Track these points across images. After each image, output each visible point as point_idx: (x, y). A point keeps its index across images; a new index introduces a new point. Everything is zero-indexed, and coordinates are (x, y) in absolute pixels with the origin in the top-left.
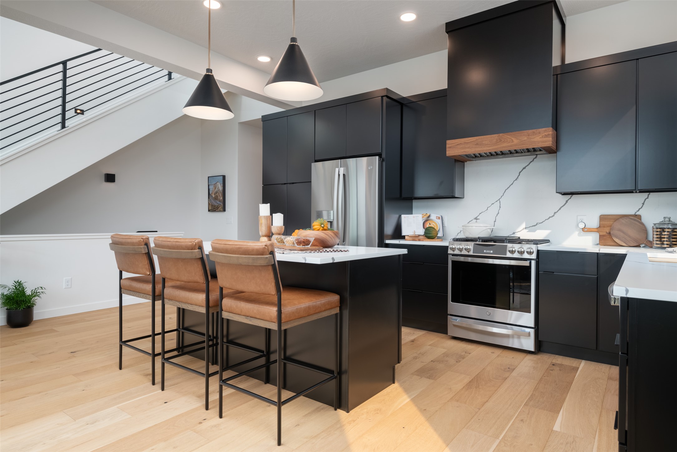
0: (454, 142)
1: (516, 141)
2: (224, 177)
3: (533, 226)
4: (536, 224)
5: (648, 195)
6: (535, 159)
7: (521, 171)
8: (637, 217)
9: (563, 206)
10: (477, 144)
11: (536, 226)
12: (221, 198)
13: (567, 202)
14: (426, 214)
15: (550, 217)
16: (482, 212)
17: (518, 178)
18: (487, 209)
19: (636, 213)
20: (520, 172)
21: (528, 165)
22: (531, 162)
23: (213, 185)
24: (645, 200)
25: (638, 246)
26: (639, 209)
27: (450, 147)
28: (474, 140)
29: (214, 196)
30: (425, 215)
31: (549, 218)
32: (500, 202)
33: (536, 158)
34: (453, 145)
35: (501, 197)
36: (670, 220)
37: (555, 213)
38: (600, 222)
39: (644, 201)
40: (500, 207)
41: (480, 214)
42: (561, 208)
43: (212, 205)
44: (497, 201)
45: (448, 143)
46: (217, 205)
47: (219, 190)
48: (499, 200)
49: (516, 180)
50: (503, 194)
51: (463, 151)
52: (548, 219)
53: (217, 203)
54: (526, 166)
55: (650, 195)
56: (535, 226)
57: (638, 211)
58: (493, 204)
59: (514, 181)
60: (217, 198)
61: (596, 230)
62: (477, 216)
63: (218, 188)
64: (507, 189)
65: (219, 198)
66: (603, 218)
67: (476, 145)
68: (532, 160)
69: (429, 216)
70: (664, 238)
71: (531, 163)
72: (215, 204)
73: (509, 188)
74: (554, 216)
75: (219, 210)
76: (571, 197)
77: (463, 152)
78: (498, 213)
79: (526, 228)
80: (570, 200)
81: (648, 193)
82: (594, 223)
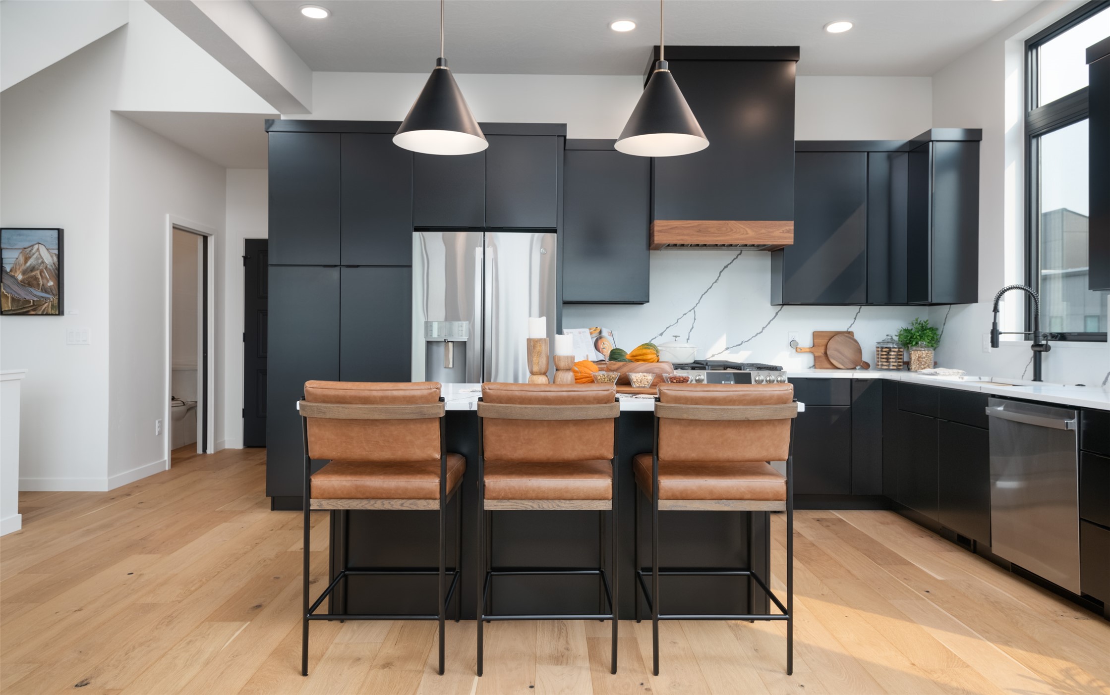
0: (666, 224)
1: (751, 233)
2: (60, 232)
3: (737, 345)
4: (740, 343)
5: (860, 309)
6: (739, 256)
7: (722, 270)
8: (849, 334)
9: (772, 320)
10: (700, 231)
11: (741, 346)
12: (51, 283)
13: (777, 314)
14: (596, 328)
15: (758, 334)
16: (670, 326)
17: (718, 279)
18: (678, 321)
19: (848, 329)
20: (721, 272)
21: (731, 263)
22: (735, 259)
23: (20, 251)
24: (857, 314)
25: (854, 368)
26: (852, 325)
27: (660, 231)
28: (696, 224)
29: (20, 277)
30: (595, 330)
31: (756, 335)
32: (695, 311)
33: (740, 254)
34: (664, 228)
35: (697, 305)
36: (892, 338)
37: (764, 328)
38: (814, 339)
39: (856, 316)
40: (695, 319)
41: (667, 328)
42: (770, 322)
43: (13, 299)
44: (690, 311)
45: (658, 224)
46: (35, 299)
47: (43, 262)
48: (694, 308)
49: (716, 282)
50: (699, 301)
51: (679, 238)
52: (755, 337)
53: (35, 296)
54: (729, 264)
55: (861, 309)
56: (739, 345)
57: (850, 327)
58: (685, 314)
59: (713, 284)
60: (35, 282)
61: (808, 350)
62: (663, 331)
63: (37, 259)
64: (705, 294)
65: (41, 282)
66: (816, 335)
67: (698, 232)
68: (735, 257)
69: (600, 332)
70: (893, 358)
71: (735, 261)
72: (27, 298)
73: (706, 292)
74: (762, 332)
75: (40, 313)
76: (782, 308)
77: (679, 240)
78: (693, 327)
79: (727, 349)
80: (780, 312)
81: (860, 307)
82: (806, 341)
